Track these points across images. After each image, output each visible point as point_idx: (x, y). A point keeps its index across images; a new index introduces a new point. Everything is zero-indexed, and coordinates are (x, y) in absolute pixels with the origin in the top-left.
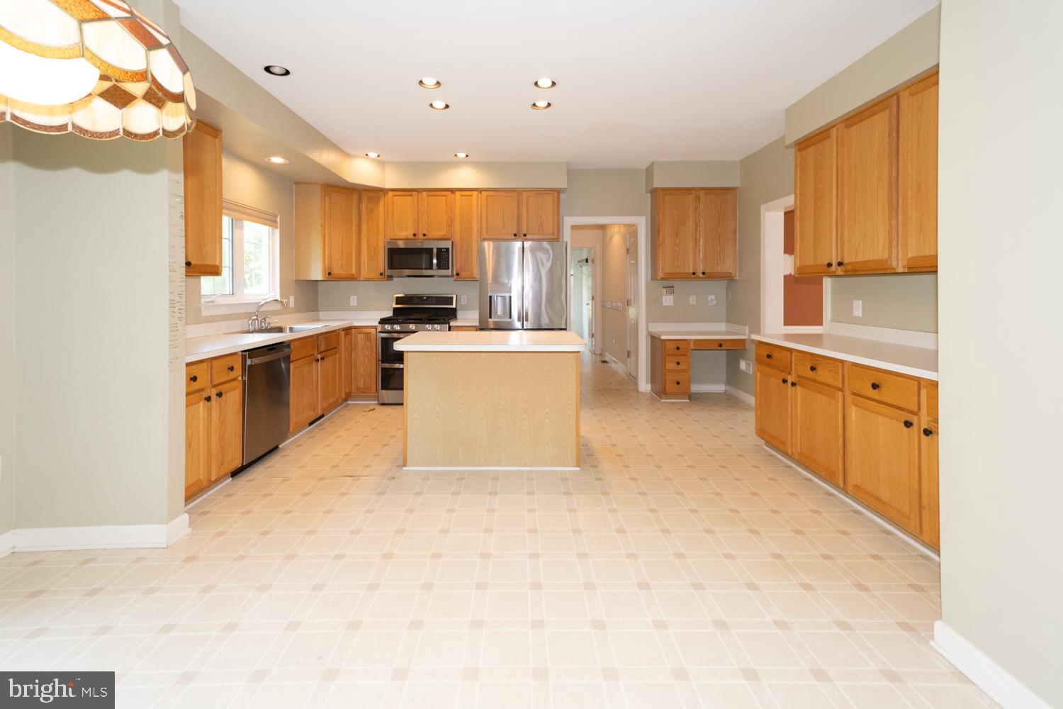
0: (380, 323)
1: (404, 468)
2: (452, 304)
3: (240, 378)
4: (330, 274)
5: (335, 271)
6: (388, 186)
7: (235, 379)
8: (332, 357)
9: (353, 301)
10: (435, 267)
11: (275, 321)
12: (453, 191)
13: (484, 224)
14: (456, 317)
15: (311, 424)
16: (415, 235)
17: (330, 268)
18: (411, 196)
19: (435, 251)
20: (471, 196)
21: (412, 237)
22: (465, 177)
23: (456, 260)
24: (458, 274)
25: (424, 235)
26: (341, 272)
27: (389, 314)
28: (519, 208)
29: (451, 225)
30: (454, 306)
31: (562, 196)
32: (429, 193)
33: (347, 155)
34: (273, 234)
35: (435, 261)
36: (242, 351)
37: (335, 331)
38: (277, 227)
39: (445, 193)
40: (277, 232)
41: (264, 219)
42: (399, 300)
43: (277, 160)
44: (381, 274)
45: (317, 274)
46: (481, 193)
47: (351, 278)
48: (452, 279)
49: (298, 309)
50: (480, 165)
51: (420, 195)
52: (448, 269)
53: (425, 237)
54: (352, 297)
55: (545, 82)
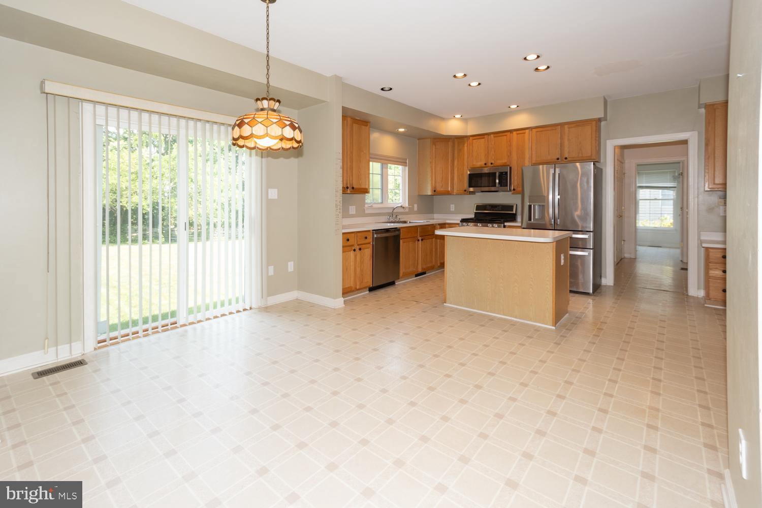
0: (461, 221)
1: (445, 304)
2: (512, 211)
3: (372, 243)
4: (435, 191)
5: (439, 189)
6: (469, 134)
7: (369, 243)
8: (430, 240)
9: (452, 207)
10: (497, 185)
11: (403, 218)
12: (511, 131)
13: (534, 153)
14: (515, 220)
15: (417, 276)
16: (485, 164)
17: (435, 188)
18: (484, 138)
19: (497, 174)
20: (525, 133)
21: (484, 166)
22: (521, 121)
23: (515, 181)
24: (514, 190)
25: (492, 164)
26: (442, 189)
27: (472, 216)
28: (562, 138)
29: (510, 155)
30: (514, 212)
31: (603, 123)
32: (495, 135)
33: (443, 119)
34: (405, 170)
35: (497, 181)
36: (373, 230)
37: (433, 225)
38: (406, 166)
39: (506, 134)
40: (407, 168)
41: (401, 162)
42: (478, 207)
43: (401, 130)
44: (465, 191)
45: (429, 193)
46: (532, 130)
47: (447, 193)
48: (510, 193)
49: (420, 212)
50: (532, 110)
51: (489, 137)
52: (507, 186)
53: (492, 165)
54: (451, 205)
55: (532, 57)
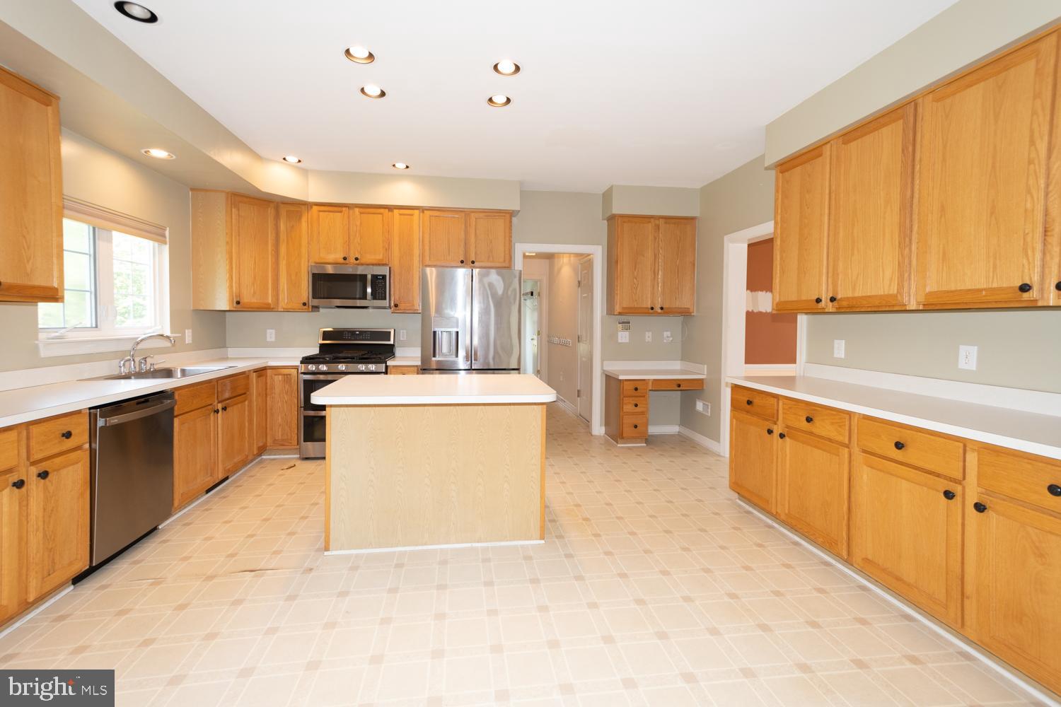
0: (302, 362)
1: (326, 553)
2: (390, 340)
3: (87, 446)
4: (238, 303)
5: (247, 299)
6: (311, 199)
7: (79, 448)
8: (239, 405)
9: (271, 335)
10: (369, 296)
11: (162, 362)
12: (390, 208)
13: (427, 248)
14: (394, 354)
15: (208, 491)
16: (345, 259)
17: (239, 295)
18: (341, 212)
19: (369, 277)
20: (412, 215)
21: (342, 261)
22: (404, 193)
23: (395, 289)
24: (396, 306)
25: (357, 259)
26: (254, 300)
27: (315, 351)
28: (466, 233)
29: (388, 249)
30: (392, 342)
31: (514, 220)
32: (362, 210)
33: (258, 157)
34: (160, 252)
35: (369, 290)
36: (90, 408)
37: (243, 373)
38: (166, 243)
39: (382, 210)
40: (166, 248)
41: (150, 232)
42: (326, 335)
43: (159, 153)
44: (304, 304)
45: (222, 302)
46: (423, 212)
47: (266, 308)
48: (389, 310)
49: (198, 345)
50: (425, 180)
51: (351, 212)
52: (385, 299)
53: (358, 262)
54: (269, 331)
55: (506, 67)
